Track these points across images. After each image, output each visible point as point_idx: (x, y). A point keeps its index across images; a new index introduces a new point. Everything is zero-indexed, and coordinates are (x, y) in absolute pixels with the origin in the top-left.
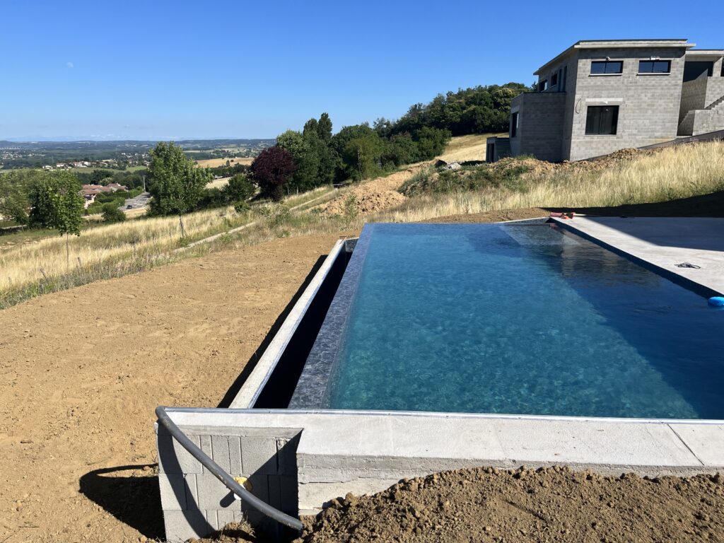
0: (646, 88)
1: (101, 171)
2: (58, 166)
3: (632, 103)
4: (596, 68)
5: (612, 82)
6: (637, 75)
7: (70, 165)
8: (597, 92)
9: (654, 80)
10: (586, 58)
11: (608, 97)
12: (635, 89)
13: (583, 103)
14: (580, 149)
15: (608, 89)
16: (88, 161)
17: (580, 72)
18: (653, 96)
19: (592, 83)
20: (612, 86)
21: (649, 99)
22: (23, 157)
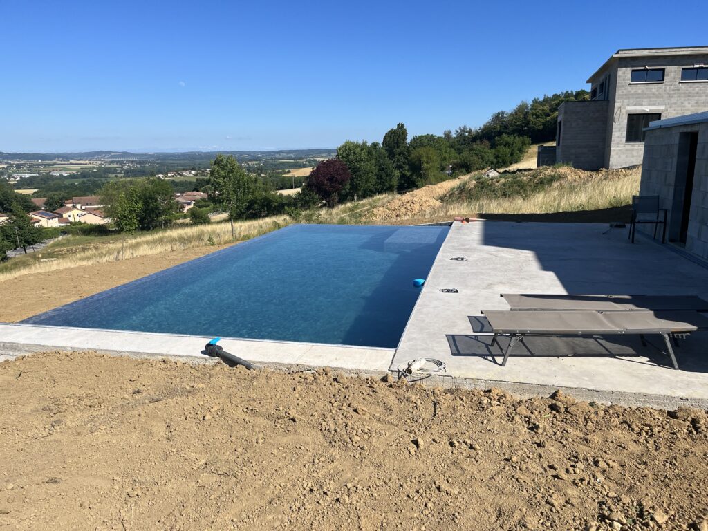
0: (689, 95)
1: (203, 179)
2: (169, 175)
3: (674, 110)
4: (637, 77)
5: (654, 90)
6: (680, 83)
7: (179, 174)
8: (638, 100)
9: (697, 87)
10: (626, 67)
11: (649, 105)
12: (679, 97)
13: (624, 111)
14: (619, 157)
15: (650, 98)
16: (195, 170)
17: (619, 81)
18: (697, 103)
19: (633, 91)
20: (653, 94)
21: (692, 106)
22: (141, 167)
